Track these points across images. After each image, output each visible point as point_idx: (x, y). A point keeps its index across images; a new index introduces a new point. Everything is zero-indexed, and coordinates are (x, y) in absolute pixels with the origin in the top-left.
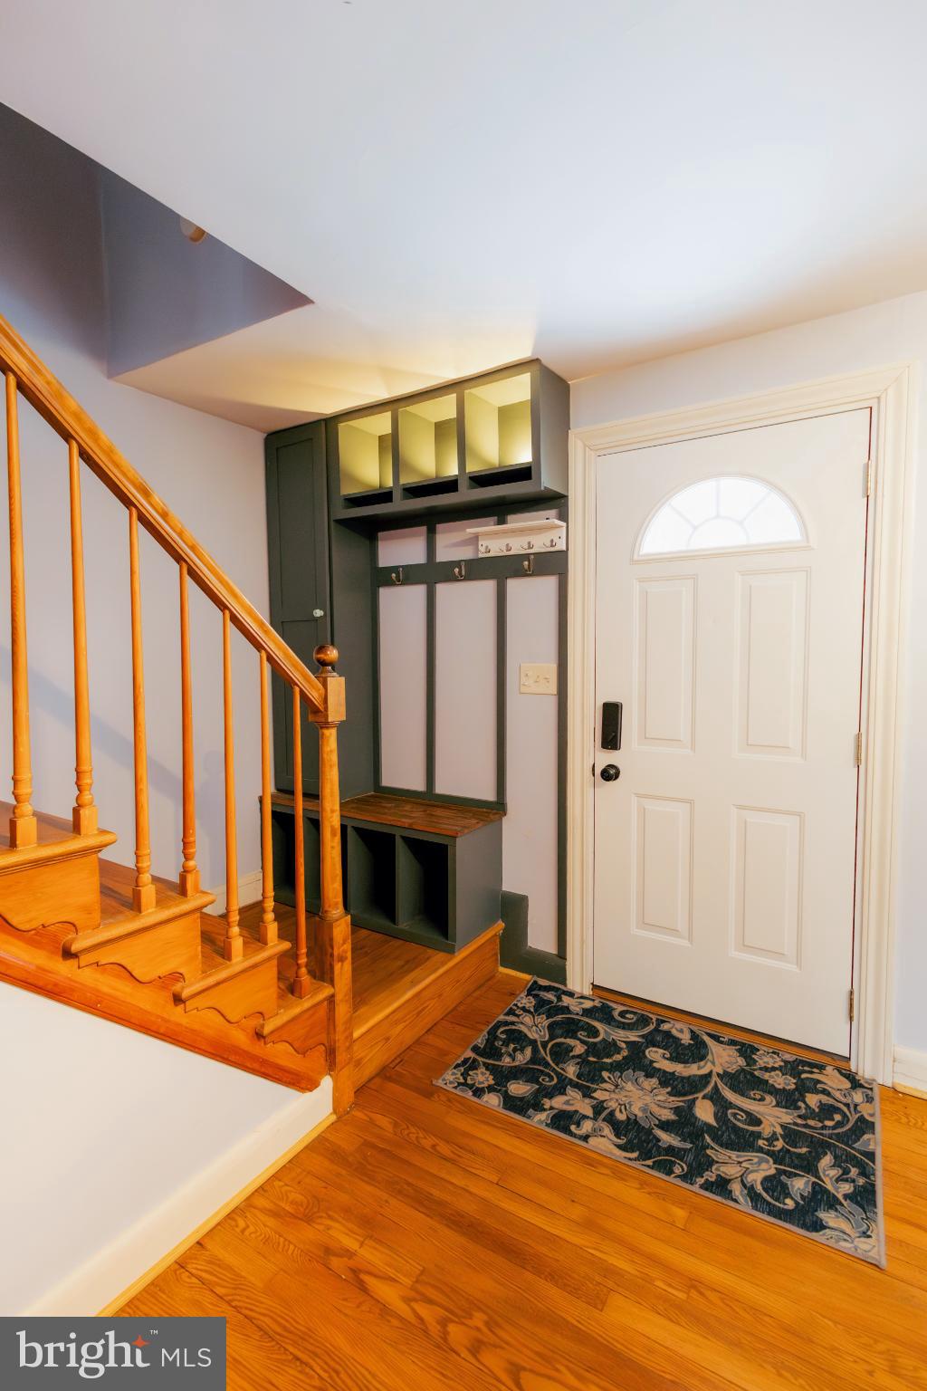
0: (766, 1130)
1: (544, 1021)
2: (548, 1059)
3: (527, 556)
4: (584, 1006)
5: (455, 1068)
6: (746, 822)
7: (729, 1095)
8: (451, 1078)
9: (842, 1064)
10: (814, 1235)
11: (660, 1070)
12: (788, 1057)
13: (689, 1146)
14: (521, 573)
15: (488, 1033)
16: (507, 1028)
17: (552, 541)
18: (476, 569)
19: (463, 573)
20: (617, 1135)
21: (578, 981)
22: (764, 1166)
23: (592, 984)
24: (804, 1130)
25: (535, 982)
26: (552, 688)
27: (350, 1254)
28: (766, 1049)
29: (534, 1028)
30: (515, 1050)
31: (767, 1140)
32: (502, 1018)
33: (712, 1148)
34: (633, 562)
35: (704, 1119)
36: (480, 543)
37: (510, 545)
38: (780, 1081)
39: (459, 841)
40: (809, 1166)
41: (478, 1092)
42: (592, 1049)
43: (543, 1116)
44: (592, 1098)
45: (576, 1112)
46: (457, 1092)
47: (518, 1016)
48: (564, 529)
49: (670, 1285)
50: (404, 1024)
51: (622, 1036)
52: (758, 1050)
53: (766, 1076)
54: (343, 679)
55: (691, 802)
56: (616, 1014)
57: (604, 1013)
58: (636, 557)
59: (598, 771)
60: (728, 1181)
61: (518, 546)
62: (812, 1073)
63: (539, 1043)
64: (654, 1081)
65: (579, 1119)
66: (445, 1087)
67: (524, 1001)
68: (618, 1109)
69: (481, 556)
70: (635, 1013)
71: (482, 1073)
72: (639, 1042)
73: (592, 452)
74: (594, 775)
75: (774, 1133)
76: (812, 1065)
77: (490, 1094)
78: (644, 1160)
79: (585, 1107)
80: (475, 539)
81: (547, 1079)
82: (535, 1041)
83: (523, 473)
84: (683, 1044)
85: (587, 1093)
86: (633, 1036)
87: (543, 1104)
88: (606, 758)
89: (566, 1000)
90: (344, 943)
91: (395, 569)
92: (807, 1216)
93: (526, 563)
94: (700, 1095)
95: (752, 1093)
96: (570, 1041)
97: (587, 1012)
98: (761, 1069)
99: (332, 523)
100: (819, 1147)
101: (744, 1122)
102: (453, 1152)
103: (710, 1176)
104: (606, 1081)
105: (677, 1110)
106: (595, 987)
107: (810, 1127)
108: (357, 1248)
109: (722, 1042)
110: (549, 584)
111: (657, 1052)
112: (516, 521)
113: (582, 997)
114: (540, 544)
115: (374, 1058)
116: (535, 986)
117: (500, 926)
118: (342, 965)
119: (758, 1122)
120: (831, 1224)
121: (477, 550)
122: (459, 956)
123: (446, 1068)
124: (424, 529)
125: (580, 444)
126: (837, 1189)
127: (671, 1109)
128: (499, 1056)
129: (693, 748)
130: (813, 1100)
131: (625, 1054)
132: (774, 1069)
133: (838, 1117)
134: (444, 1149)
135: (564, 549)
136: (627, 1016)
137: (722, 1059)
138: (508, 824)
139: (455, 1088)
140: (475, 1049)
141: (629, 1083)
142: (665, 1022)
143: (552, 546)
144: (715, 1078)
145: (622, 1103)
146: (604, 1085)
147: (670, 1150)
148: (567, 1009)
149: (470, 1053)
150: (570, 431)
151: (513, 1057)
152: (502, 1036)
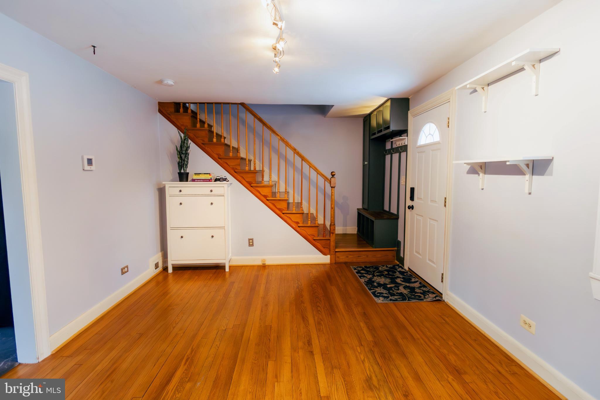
2: (376, 272)
3: (402, 146)
5: (357, 266)
6: (430, 223)
7: (401, 287)
9: (441, 296)
12: (431, 291)
21: (406, 266)
26: (405, 183)
35: (388, 286)
38: (418, 291)
39: (376, 220)
48: (407, 139)
50: (353, 256)
55: (423, 217)
58: (417, 146)
59: (410, 207)
60: (374, 290)
71: (360, 268)
73: (412, 117)
78: (365, 283)
84: (411, 281)
88: (411, 203)
90: (333, 230)
91: (387, 150)
94: (394, 284)
95: (406, 289)
99: (370, 140)
101: (395, 289)
105: (385, 284)
106: (409, 268)
109: (420, 284)
110: (405, 154)
114: (404, 143)
117: (396, 248)
118: (333, 235)
122: (375, 249)
125: (410, 114)
130: (418, 294)
135: (407, 144)
136: (408, 275)
139: (352, 268)
140: (366, 266)
141: (384, 279)
145: (377, 279)
149: (363, 266)
150: (409, 111)
151: (370, 269)
152: (374, 267)
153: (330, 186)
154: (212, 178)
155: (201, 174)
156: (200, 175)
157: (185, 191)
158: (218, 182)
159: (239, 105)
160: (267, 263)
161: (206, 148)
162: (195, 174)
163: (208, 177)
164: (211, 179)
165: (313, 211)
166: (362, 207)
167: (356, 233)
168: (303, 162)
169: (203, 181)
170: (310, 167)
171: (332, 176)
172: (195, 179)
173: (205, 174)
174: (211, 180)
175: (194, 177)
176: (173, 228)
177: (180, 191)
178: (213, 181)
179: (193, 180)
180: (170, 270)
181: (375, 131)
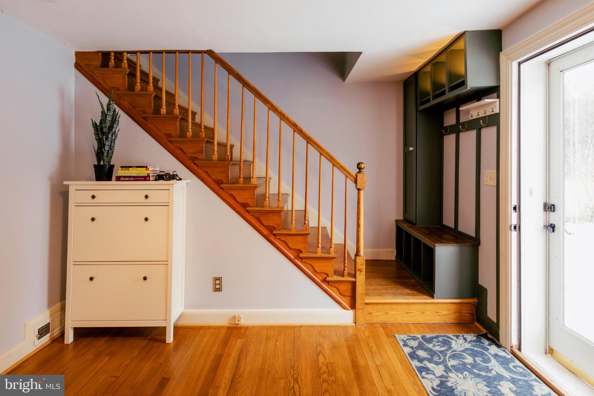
3: (485, 118)
8: (403, 337)
11: (498, 389)
16: (447, 338)
17: (493, 109)
19: (466, 127)
21: (504, 342)
26: (495, 184)
27: (324, 348)
30: (439, 345)
36: (470, 113)
39: (437, 247)
41: (406, 345)
43: (418, 363)
44: (448, 374)
48: (497, 102)
50: (397, 313)
61: (481, 113)
63: (453, 349)
65: (430, 373)
66: (397, 337)
69: (470, 119)
71: (415, 342)
73: (510, 61)
77: (409, 348)
79: (439, 373)
81: (438, 358)
87: (424, 362)
90: (361, 265)
91: (446, 127)
93: (481, 121)
96: (468, 357)
99: (418, 112)
102: (375, 352)
108: (326, 349)
110: (494, 130)
114: (489, 111)
117: (475, 300)
118: (360, 273)
121: (469, 116)
122: (433, 300)
124: (455, 109)
128: (429, 342)
135: (498, 112)
139: (400, 340)
140: (423, 336)
145: (457, 382)
149: (419, 336)
150: (501, 53)
151: (434, 346)
152: (440, 339)
153: (356, 187)
154: (151, 175)
155: (131, 167)
156: (130, 169)
157: (102, 197)
158: (161, 182)
159: (206, 55)
160: (244, 322)
161: (149, 125)
162: (122, 167)
163: (143, 172)
164: (148, 176)
165: (325, 222)
166: (404, 217)
167: (394, 259)
168: (309, 145)
169: (134, 180)
170: (321, 154)
171: (358, 170)
172: (120, 177)
173: (138, 167)
174: (148, 179)
175: (119, 172)
176: (77, 263)
177: (93, 197)
178: (151, 180)
179: (118, 179)
180: (69, 338)
181: (429, 95)
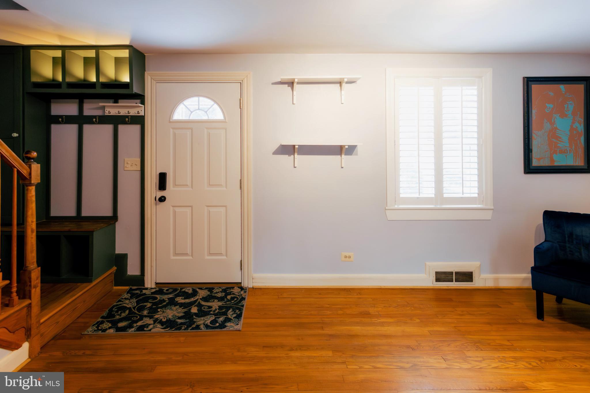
0: (213, 309)
1: (134, 300)
2: (136, 312)
3: (127, 117)
4: (152, 291)
5: (93, 326)
6: (209, 211)
7: (203, 303)
8: (91, 330)
9: (239, 285)
10: (223, 329)
11: (180, 303)
12: (224, 288)
13: (188, 321)
14: (124, 123)
15: (108, 311)
16: (117, 307)
17: (138, 112)
18: (104, 120)
19: (98, 121)
20: (162, 326)
21: (150, 283)
22: (212, 318)
23: (156, 283)
24: (226, 305)
25: (131, 288)
26: (139, 168)
28: (216, 287)
29: (130, 303)
30: (121, 313)
31: (213, 311)
32: (115, 304)
33: (196, 319)
34: (170, 122)
35: (193, 312)
36: (106, 109)
37: (120, 112)
38: (220, 295)
39: (94, 233)
40: (225, 314)
41: (104, 330)
42: (154, 304)
43: (133, 329)
44: (154, 318)
45: (147, 324)
46: (94, 333)
47: (123, 302)
48: (143, 108)
49: (177, 357)
50: (66, 314)
51: (165, 297)
52: (215, 288)
53: (216, 295)
54: (39, 165)
55: (191, 207)
56: (165, 291)
57: (160, 292)
58: (171, 121)
59: (157, 199)
60: (199, 325)
61: (123, 112)
62: (230, 290)
63: (132, 308)
64: (177, 307)
65: (147, 325)
66: (88, 333)
67: (126, 296)
68: (163, 319)
69: (106, 114)
70: (172, 289)
71: (106, 324)
72: (173, 297)
73: (154, 81)
74: (156, 200)
75: (216, 309)
76: (230, 288)
77: (110, 330)
78: (171, 329)
79: (151, 321)
80: (103, 108)
81: (135, 318)
82: (130, 308)
83: (126, 86)
84: (189, 293)
85: (151, 317)
86: (171, 296)
87: (133, 326)
88: (160, 194)
89: (144, 291)
90: (37, 279)
91: (61, 117)
92: (222, 326)
93: (127, 119)
94: (193, 306)
95: (211, 301)
96: (145, 304)
97: (152, 293)
98: (215, 293)
99: (25, 94)
100: (228, 308)
101: (207, 309)
102: (93, 352)
103: (194, 326)
104: (159, 312)
105: (185, 313)
106: (156, 284)
107: (227, 304)
109: (203, 289)
110: (137, 128)
111: (179, 298)
112: (122, 103)
113: (151, 289)
114: (133, 112)
115: (50, 332)
116: (131, 289)
117: (115, 268)
118: (35, 290)
119: (211, 307)
120: (228, 325)
121: (104, 112)
122: (94, 283)
123: (88, 327)
124: (78, 100)
125: (149, 77)
126: (231, 317)
127: (183, 313)
128: (114, 316)
129: (192, 187)
130: (229, 297)
131: (167, 302)
132: (219, 292)
133: (235, 299)
134: (88, 352)
136: (169, 290)
137: (202, 293)
138: (118, 225)
140: (102, 317)
141: (168, 310)
142: (183, 288)
143: (138, 113)
144: (199, 300)
145: (164, 316)
146: (159, 313)
147: (182, 324)
148: (145, 294)
149: (100, 319)
150: (146, 72)
152: (115, 310)
